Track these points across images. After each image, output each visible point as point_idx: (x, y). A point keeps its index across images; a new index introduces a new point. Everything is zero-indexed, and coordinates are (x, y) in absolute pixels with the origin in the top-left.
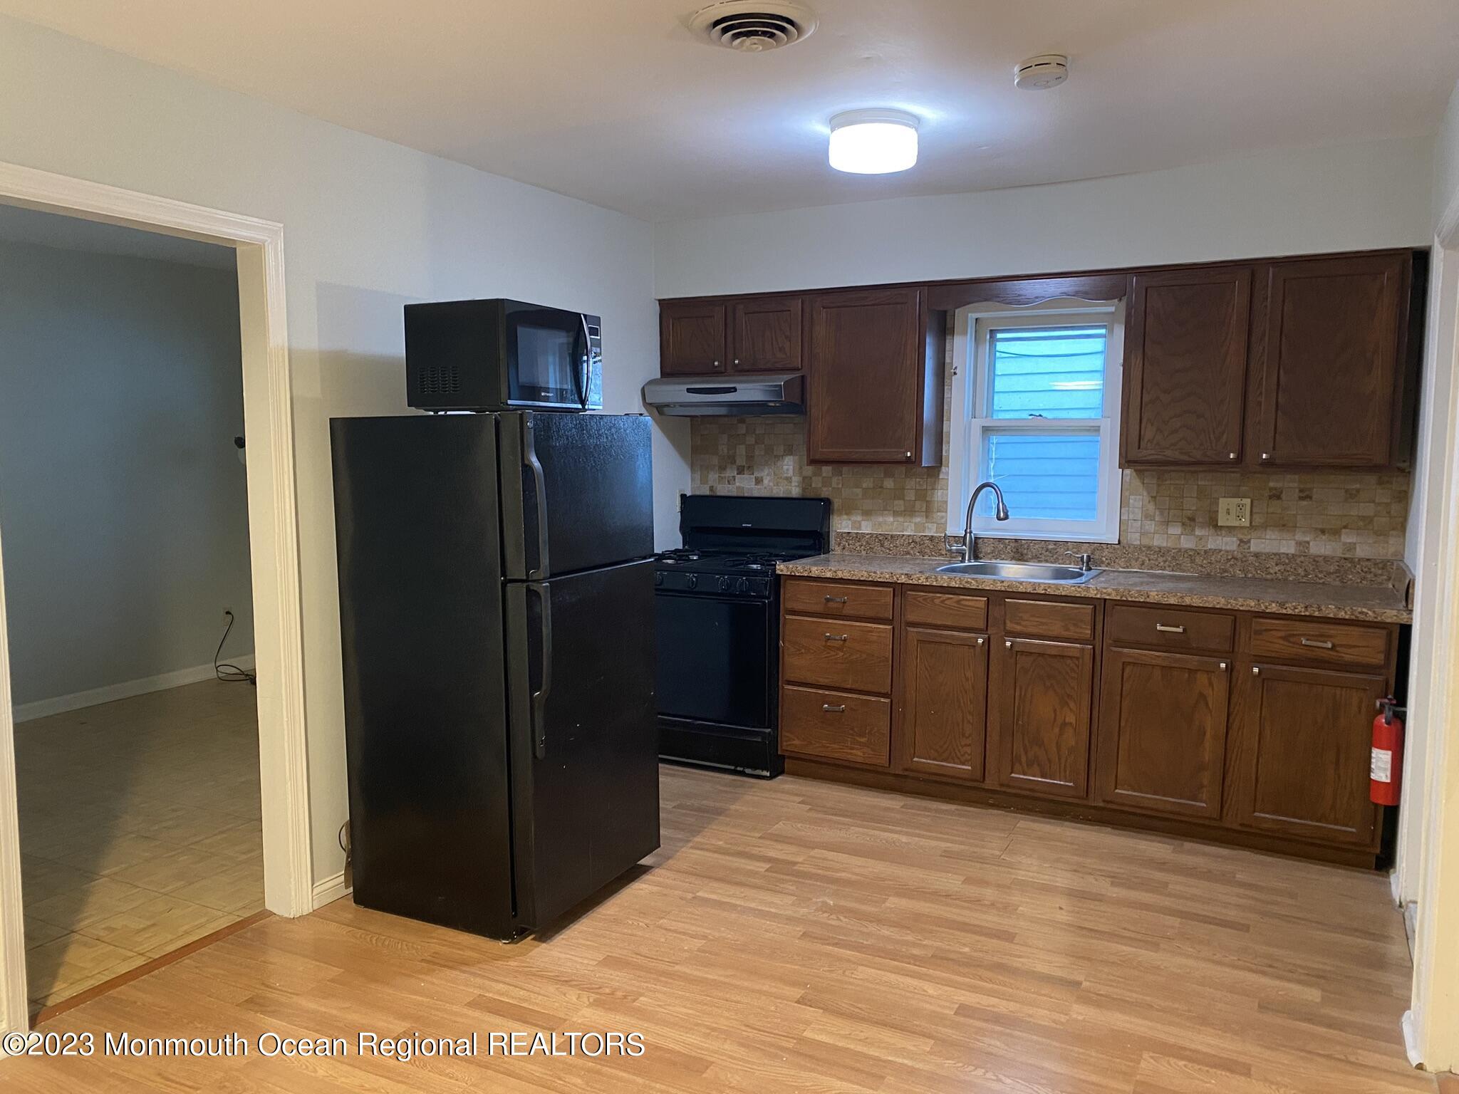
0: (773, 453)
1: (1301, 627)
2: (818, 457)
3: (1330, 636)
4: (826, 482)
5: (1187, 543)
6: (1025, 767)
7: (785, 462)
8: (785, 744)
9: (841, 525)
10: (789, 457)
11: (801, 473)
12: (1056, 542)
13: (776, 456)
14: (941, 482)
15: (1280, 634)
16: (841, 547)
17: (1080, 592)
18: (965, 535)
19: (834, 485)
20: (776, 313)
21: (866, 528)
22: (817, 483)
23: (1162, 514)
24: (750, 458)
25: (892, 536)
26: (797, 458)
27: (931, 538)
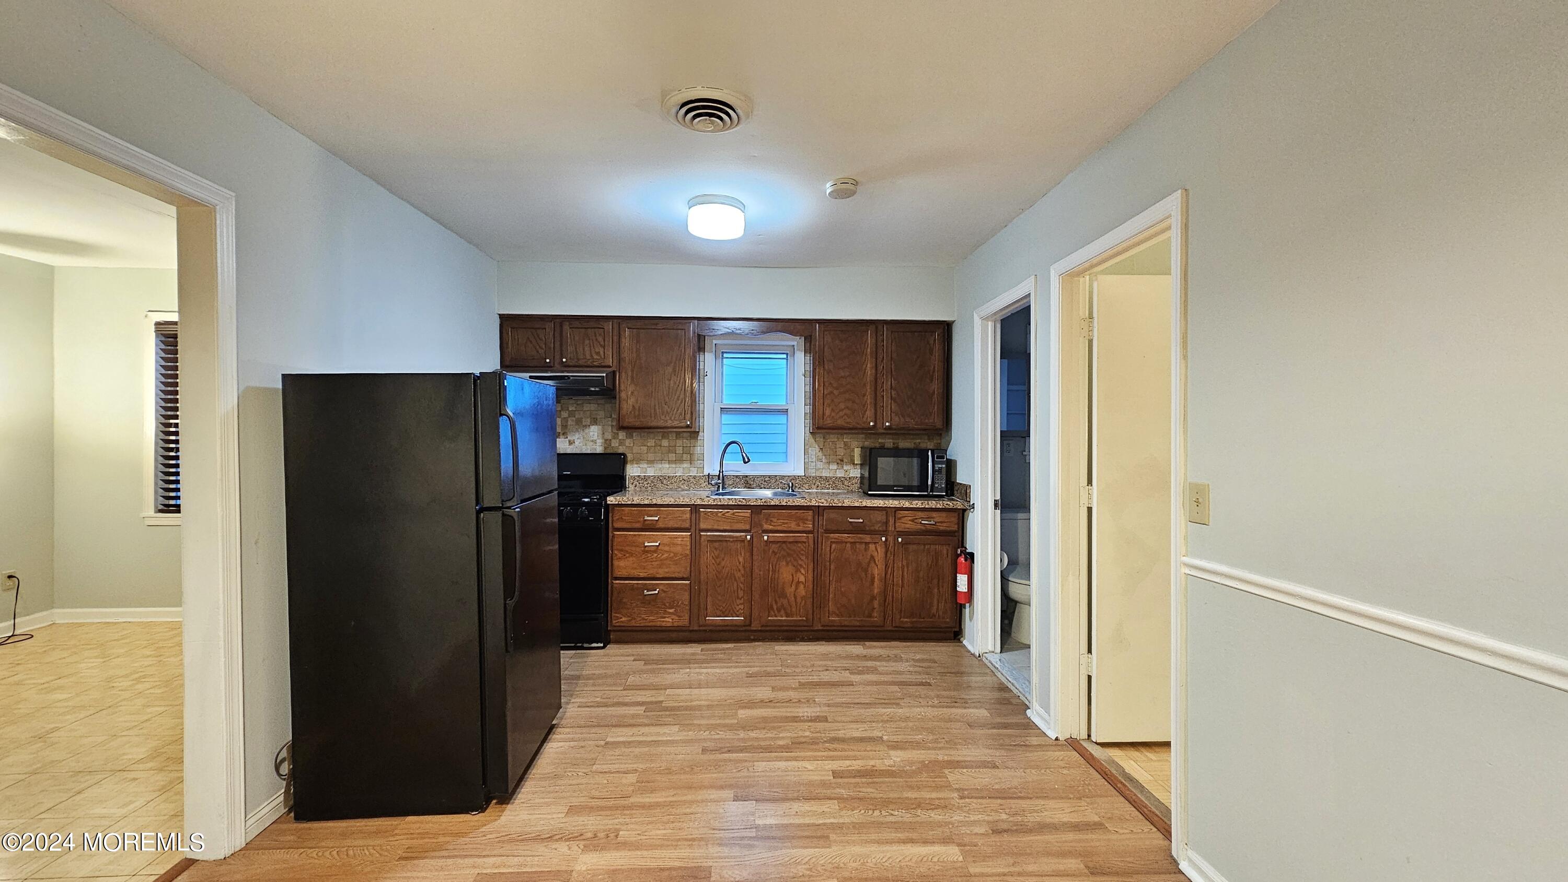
0: (582, 422)
1: (920, 514)
2: (625, 424)
3: (933, 518)
4: (621, 443)
5: (840, 474)
6: (776, 612)
7: (591, 430)
8: (614, 622)
9: (632, 471)
10: (594, 426)
11: (603, 438)
12: (769, 477)
13: (584, 426)
14: (699, 443)
15: (910, 518)
16: (634, 485)
17: (806, 503)
18: (719, 474)
19: (627, 444)
20: (593, 330)
21: (651, 472)
22: (615, 443)
23: (826, 458)
24: (565, 426)
25: (668, 477)
26: (600, 427)
27: (694, 477)
